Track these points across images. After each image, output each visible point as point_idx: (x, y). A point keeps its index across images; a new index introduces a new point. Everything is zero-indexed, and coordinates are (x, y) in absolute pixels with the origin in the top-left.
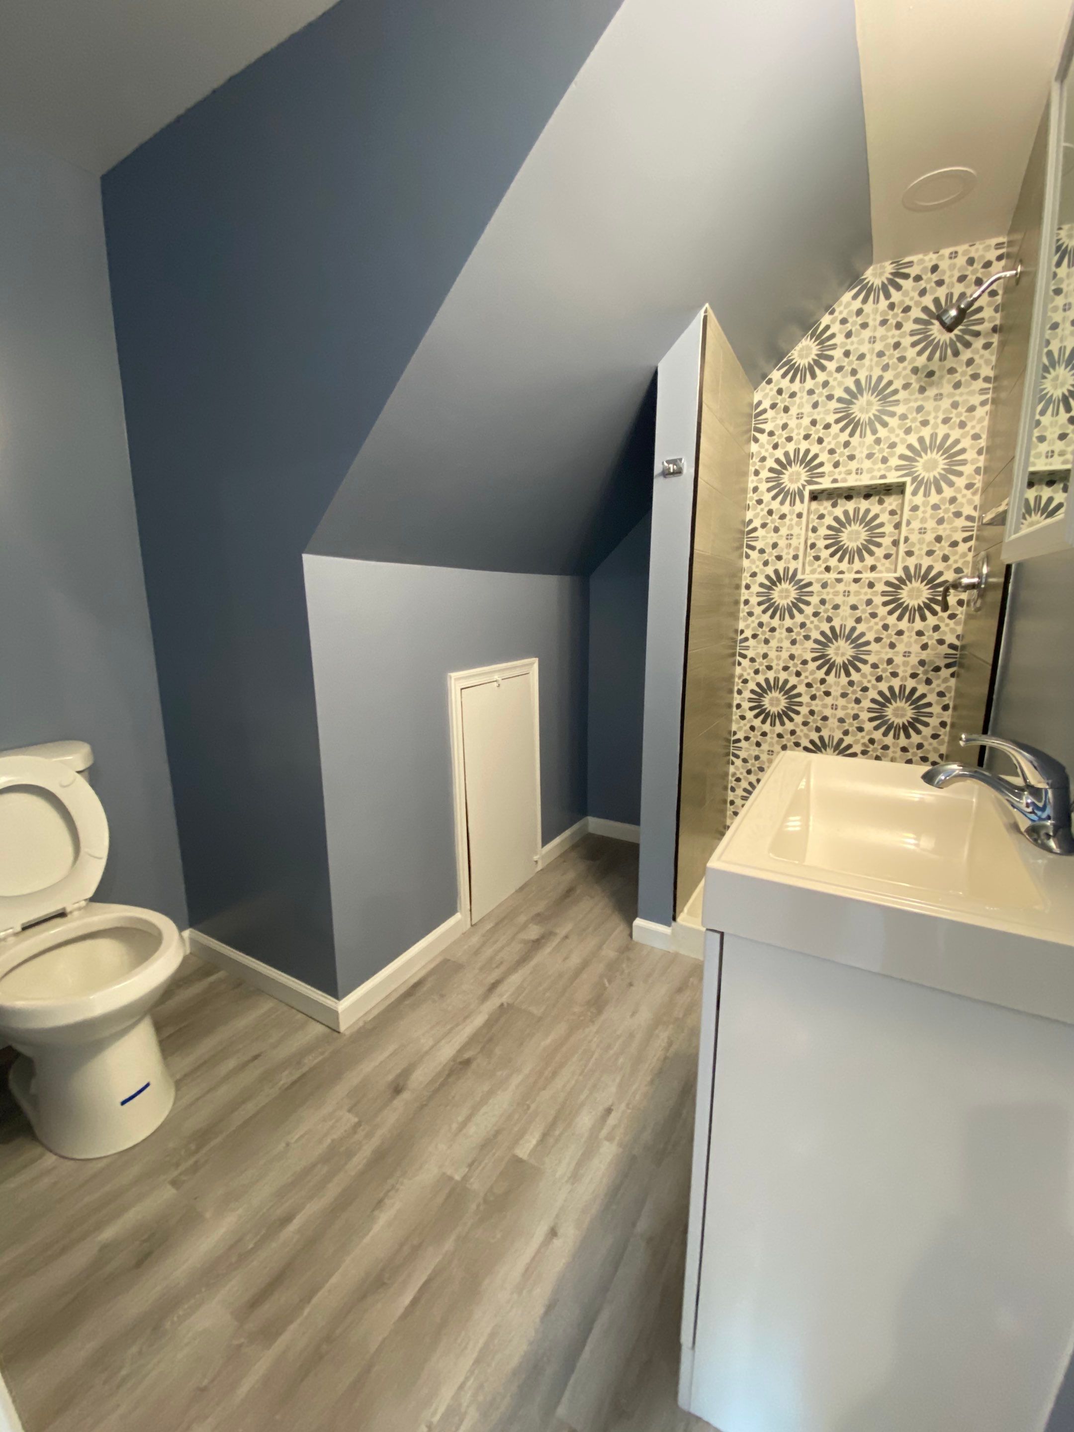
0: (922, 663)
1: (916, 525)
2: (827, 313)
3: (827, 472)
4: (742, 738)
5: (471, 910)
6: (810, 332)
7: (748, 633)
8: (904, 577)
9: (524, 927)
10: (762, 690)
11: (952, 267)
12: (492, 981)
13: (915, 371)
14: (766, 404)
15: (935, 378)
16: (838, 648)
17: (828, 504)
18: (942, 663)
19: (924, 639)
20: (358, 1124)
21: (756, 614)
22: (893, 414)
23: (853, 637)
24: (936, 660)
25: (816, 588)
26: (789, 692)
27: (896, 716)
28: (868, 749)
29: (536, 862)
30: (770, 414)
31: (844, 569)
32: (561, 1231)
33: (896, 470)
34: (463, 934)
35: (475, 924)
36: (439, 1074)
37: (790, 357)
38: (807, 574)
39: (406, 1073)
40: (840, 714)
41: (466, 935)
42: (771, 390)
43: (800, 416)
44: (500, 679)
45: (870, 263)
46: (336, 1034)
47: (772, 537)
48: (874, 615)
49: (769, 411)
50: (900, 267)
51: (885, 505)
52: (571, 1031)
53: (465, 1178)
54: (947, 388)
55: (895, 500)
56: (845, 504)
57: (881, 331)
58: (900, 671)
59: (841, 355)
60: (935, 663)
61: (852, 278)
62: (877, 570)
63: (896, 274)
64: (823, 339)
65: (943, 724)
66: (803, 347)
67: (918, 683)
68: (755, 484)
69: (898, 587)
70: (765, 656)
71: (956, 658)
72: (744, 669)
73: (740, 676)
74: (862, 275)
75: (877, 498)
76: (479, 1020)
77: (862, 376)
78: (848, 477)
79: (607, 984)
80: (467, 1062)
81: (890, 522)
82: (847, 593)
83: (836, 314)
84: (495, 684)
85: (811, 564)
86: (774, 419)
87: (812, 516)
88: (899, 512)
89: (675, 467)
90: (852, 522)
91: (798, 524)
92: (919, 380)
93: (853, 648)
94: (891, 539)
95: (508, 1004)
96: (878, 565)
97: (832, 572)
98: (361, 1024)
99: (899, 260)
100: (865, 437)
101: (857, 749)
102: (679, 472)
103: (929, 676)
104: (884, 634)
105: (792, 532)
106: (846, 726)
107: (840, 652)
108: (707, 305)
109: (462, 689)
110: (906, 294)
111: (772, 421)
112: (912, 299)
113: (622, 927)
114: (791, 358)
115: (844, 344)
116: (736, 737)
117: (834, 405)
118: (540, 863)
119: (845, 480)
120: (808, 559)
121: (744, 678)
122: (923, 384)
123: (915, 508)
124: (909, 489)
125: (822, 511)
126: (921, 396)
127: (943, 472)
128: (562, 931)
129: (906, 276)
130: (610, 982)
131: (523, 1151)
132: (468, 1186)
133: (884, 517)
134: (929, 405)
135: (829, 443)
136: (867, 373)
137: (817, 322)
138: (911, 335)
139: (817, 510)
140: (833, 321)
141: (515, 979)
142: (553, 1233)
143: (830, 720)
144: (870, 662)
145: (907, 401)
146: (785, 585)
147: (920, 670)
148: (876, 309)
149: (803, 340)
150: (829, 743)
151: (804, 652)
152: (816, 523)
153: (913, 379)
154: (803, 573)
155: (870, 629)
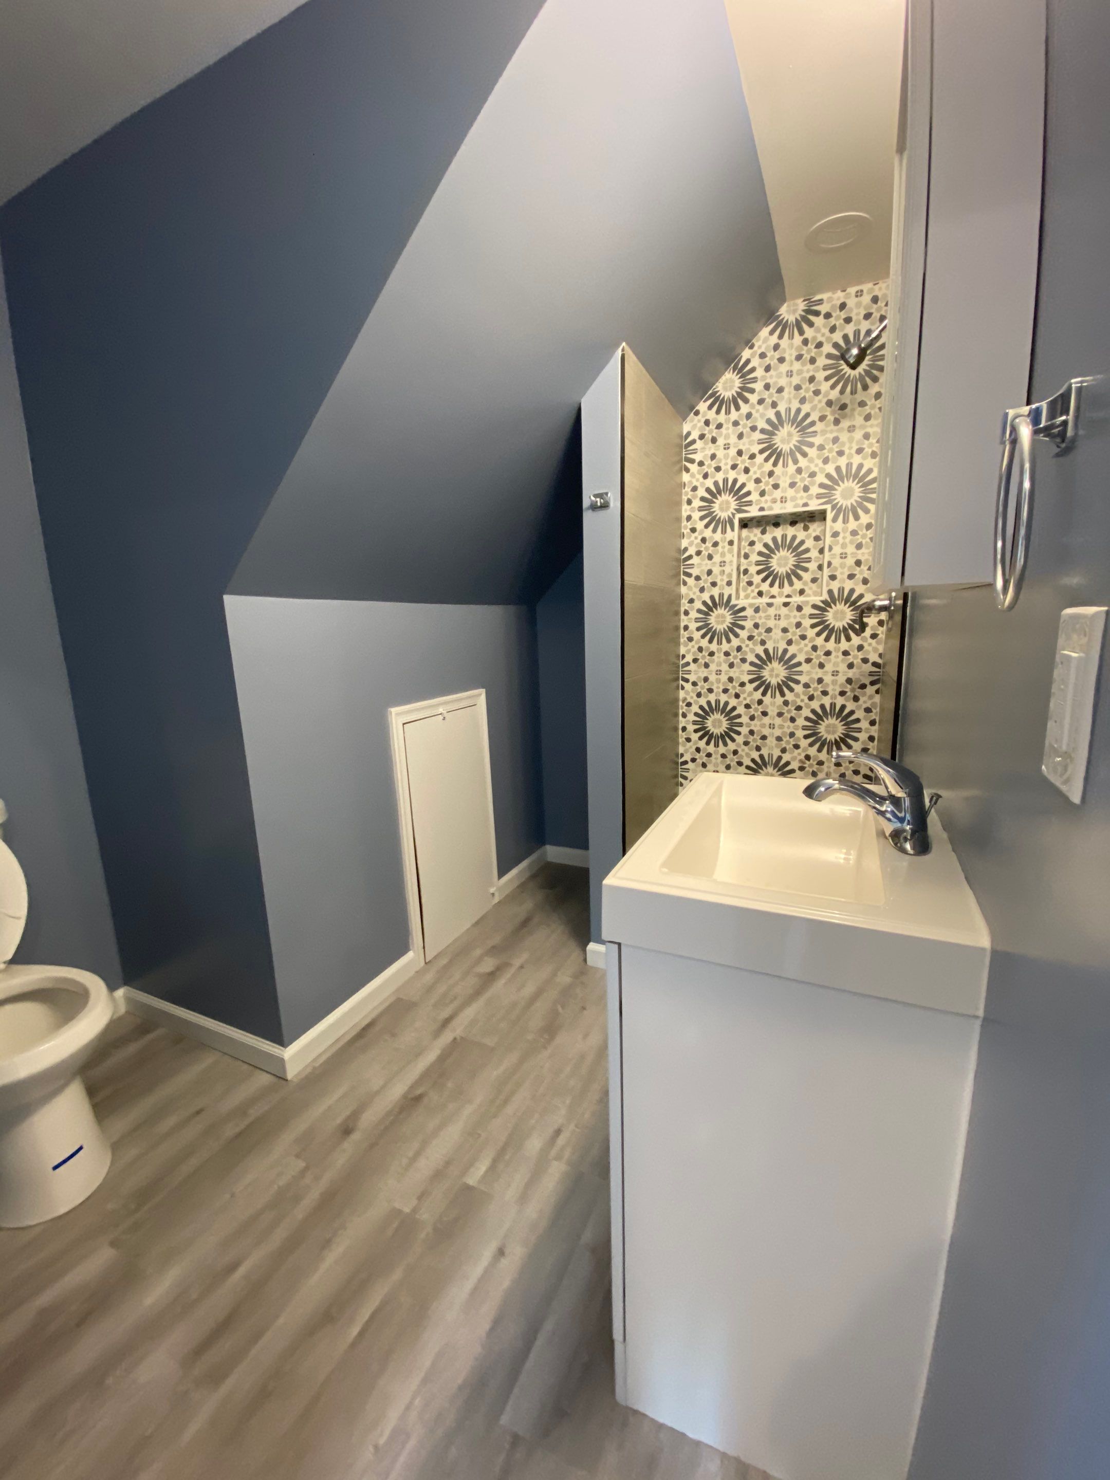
0: (849, 681)
1: (837, 550)
2: (747, 348)
3: (754, 501)
4: (689, 760)
5: (424, 948)
6: (732, 365)
7: (689, 658)
8: (829, 600)
9: (480, 960)
10: (705, 713)
11: (858, 305)
12: (447, 1016)
13: (829, 403)
14: (695, 435)
15: (847, 410)
16: (772, 670)
17: (757, 531)
18: (867, 681)
19: (850, 659)
20: (306, 1169)
21: (695, 639)
22: (811, 445)
23: (786, 658)
24: (862, 678)
25: (749, 612)
26: (729, 713)
27: (828, 732)
28: (805, 765)
29: (493, 894)
30: (699, 444)
31: (775, 593)
32: (507, 1251)
33: (818, 498)
34: (417, 972)
35: (430, 961)
36: (389, 1113)
37: (714, 389)
38: (742, 599)
39: (355, 1115)
40: (778, 732)
41: (419, 973)
42: (699, 421)
43: (727, 447)
44: (444, 712)
45: (783, 301)
46: (283, 1082)
47: (707, 565)
48: (803, 637)
49: (698, 441)
50: (811, 304)
51: (810, 531)
52: (523, 1060)
53: (415, 1210)
54: (859, 420)
55: (818, 526)
56: (774, 531)
57: (797, 366)
58: (829, 689)
59: (762, 388)
60: (861, 681)
61: (769, 315)
62: (805, 593)
63: (808, 311)
64: (744, 372)
65: (871, 739)
66: (727, 379)
67: (847, 700)
68: (688, 513)
69: (823, 610)
70: (706, 679)
71: (879, 675)
72: (686, 693)
73: (685, 699)
74: (778, 311)
75: (802, 525)
76: (431, 1056)
77: (781, 408)
78: (774, 505)
79: (560, 1009)
80: (418, 1099)
81: (815, 547)
82: (778, 617)
83: (755, 348)
84: (441, 717)
85: (745, 590)
86: (703, 449)
87: (743, 543)
88: (822, 538)
89: (602, 500)
90: (781, 548)
91: (731, 551)
92: (833, 413)
93: (786, 669)
94: (817, 564)
95: (462, 1038)
96: (806, 588)
97: (764, 596)
98: (309, 1070)
99: (811, 297)
100: (787, 467)
101: (794, 765)
102: (605, 506)
103: (857, 694)
104: (814, 655)
105: (724, 559)
106: (783, 744)
107: (775, 673)
108: (624, 344)
109: (404, 724)
110: (818, 330)
111: (702, 451)
112: (823, 335)
113: (576, 953)
114: (716, 390)
115: (764, 378)
116: (683, 760)
117: (757, 435)
118: (497, 895)
119: (771, 509)
120: (741, 585)
121: (688, 701)
122: (837, 416)
123: (835, 535)
124: (830, 516)
125: (752, 538)
126: (836, 428)
127: (859, 500)
128: (517, 962)
129: (817, 313)
130: (563, 1007)
131: (473, 1178)
132: (417, 1216)
133: (809, 543)
134: (844, 437)
135: (755, 473)
136: (786, 406)
137: (738, 356)
138: (824, 370)
139: (747, 537)
140: (753, 355)
141: (470, 1012)
142: (501, 1252)
143: (769, 739)
144: (803, 682)
145: (824, 432)
146: (720, 611)
147: (848, 688)
148: (791, 345)
149: (726, 373)
150: (769, 760)
151: (741, 674)
152: (747, 549)
153: (828, 411)
154: (738, 598)
155: (800, 650)
